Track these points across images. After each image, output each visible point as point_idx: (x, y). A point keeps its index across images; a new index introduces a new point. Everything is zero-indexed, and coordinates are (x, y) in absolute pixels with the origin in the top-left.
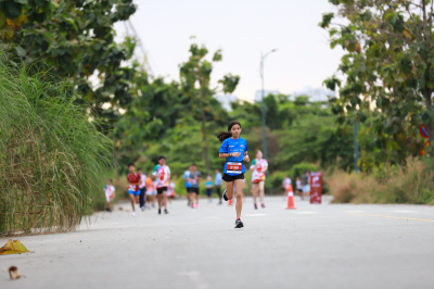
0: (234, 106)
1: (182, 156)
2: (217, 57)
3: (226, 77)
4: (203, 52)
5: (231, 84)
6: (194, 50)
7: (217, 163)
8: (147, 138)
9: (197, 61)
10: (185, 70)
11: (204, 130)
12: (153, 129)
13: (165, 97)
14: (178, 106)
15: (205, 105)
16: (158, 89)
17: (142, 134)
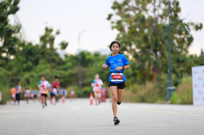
0: (66, 56)
2: (58, 33)
4: (51, 31)
5: (64, 46)
6: (47, 29)
8: (24, 70)
10: (43, 39)
11: (51, 67)
12: (27, 67)
13: (33, 51)
14: (39, 56)
15: (51, 55)
16: (30, 48)
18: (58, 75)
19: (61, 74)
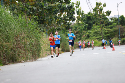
1: (96, 35)
2: (104, 5)
3: (107, 11)
4: (100, 4)
5: (109, 13)
6: (97, 4)
7: (106, 36)
8: (84, 30)
9: (98, 7)
10: (95, 10)
11: (102, 27)
12: (85, 27)
14: (95, 20)
15: (101, 20)
17: (82, 29)
18: (106, 31)
19: (108, 30)
